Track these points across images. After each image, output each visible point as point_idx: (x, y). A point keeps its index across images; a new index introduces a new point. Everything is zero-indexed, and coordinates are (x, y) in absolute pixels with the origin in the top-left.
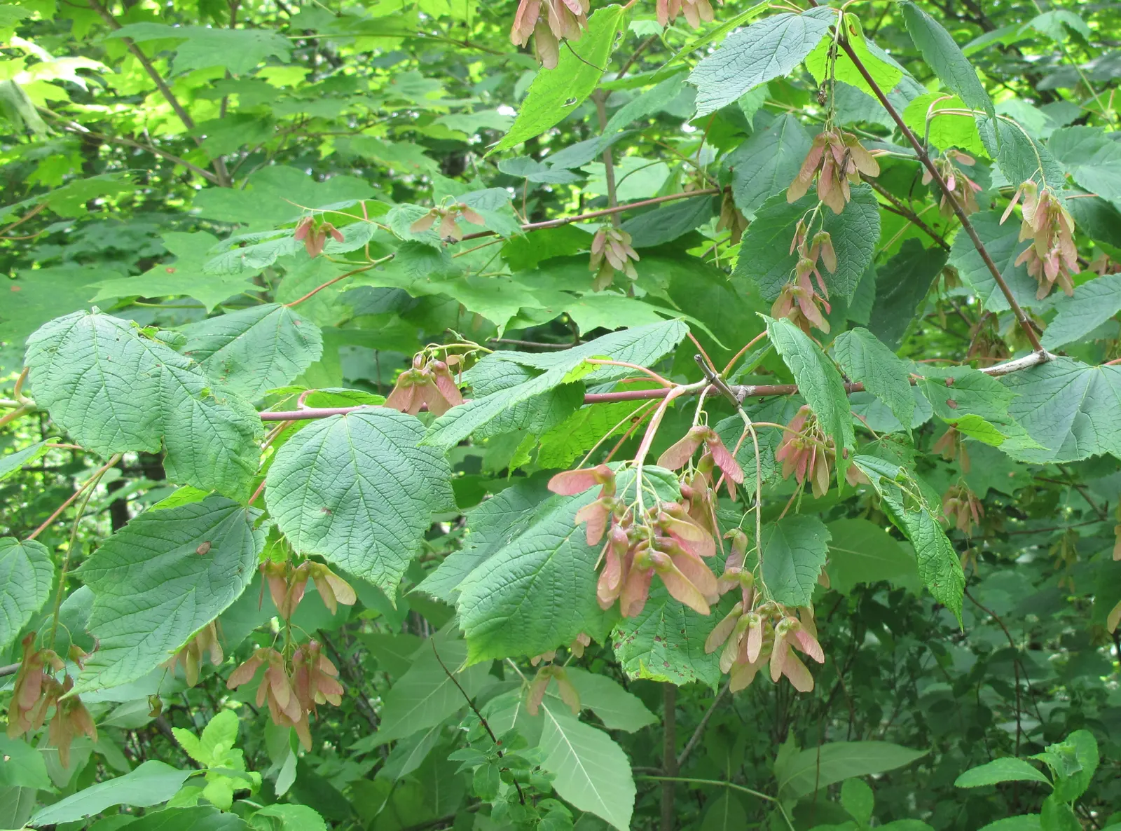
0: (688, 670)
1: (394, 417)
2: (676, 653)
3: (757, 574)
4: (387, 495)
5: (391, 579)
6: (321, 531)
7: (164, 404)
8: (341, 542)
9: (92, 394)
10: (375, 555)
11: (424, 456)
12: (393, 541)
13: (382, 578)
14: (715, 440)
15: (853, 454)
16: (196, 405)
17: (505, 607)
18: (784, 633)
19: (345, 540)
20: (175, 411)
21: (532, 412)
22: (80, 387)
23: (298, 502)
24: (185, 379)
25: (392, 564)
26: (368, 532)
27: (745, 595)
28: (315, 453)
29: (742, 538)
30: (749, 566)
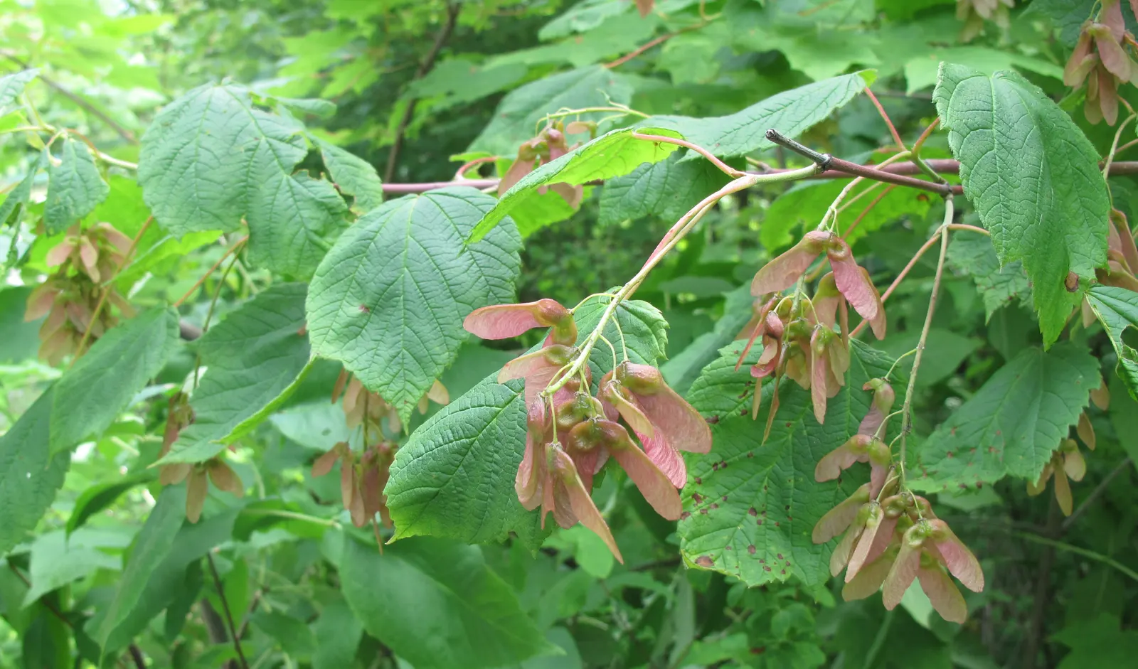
0: (783, 562)
1: (470, 199)
2: (776, 536)
3: (895, 449)
4: (428, 295)
5: (410, 398)
6: (352, 331)
7: (250, 180)
8: (370, 347)
9: (182, 170)
10: (398, 367)
11: (493, 250)
12: (422, 351)
13: (400, 395)
14: (840, 254)
15: (1089, 285)
16: (284, 182)
17: (434, 474)
18: (917, 542)
19: (373, 344)
20: (261, 187)
21: (669, 194)
22: (174, 162)
23: (338, 296)
24: (283, 153)
25: (415, 379)
26: (399, 338)
27: (875, 475)
28: (368, 239)
29: (886, 393)
30: (887, 437)
